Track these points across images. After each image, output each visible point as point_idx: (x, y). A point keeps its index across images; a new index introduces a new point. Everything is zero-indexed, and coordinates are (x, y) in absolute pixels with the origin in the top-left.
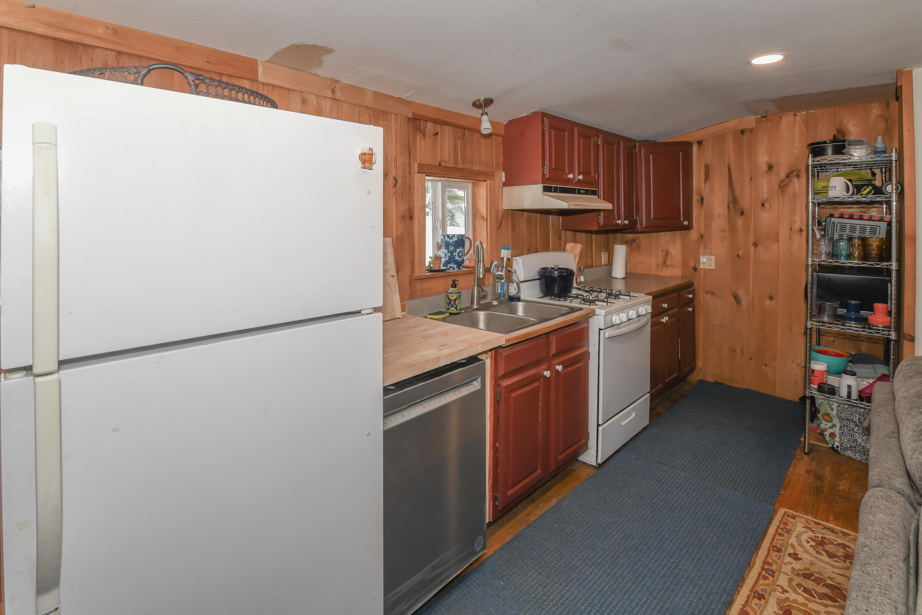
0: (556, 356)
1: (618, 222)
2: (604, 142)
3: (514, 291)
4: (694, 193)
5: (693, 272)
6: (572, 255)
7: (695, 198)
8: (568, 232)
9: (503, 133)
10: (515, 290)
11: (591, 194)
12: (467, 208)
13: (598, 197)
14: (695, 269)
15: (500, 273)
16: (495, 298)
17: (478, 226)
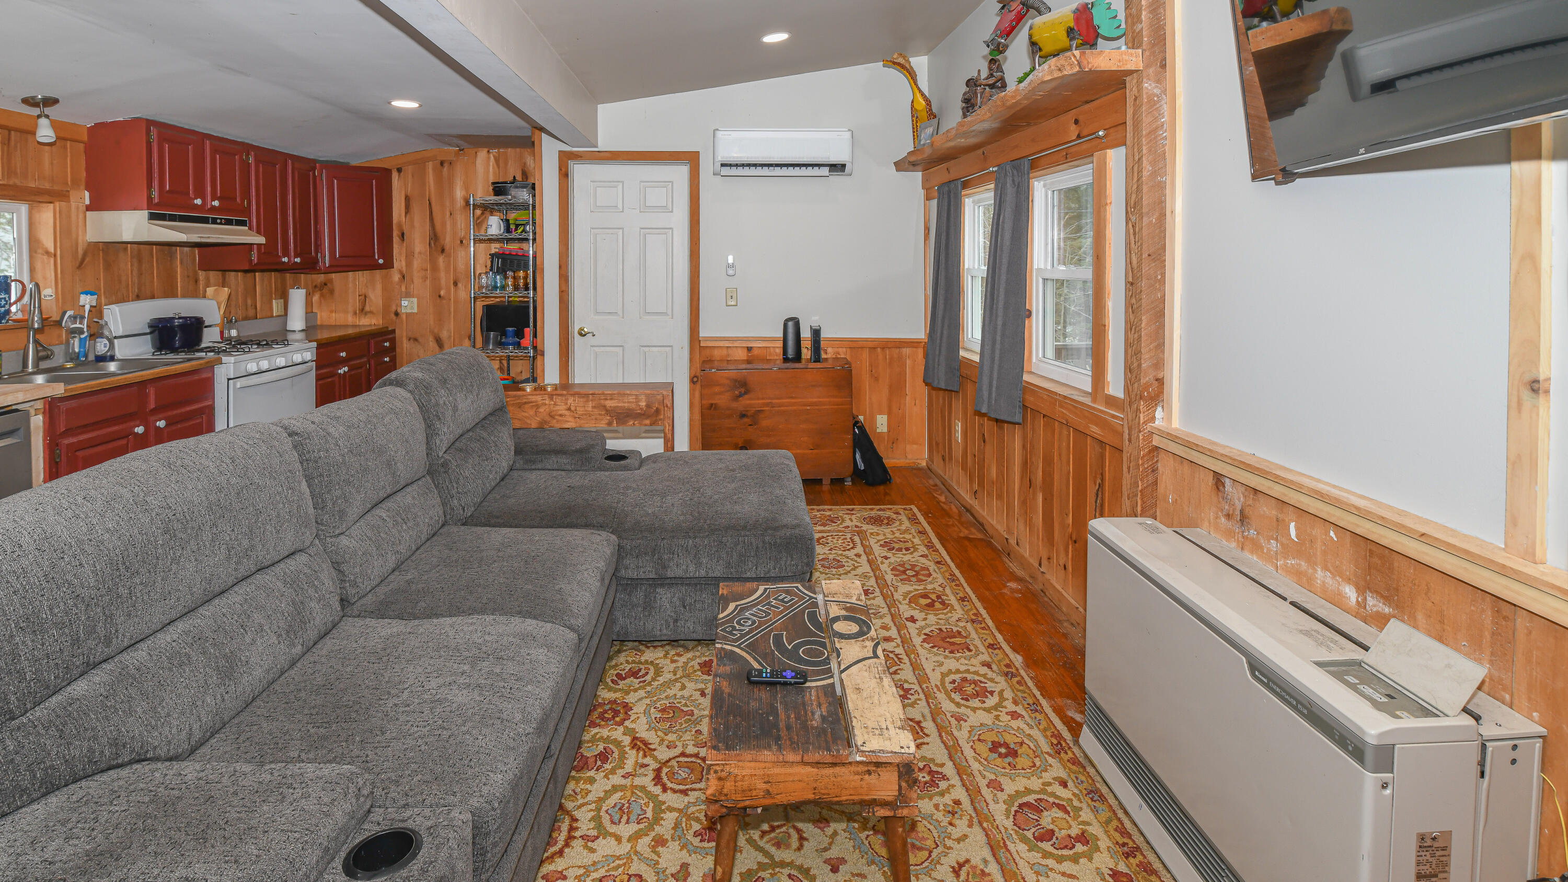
0: (155, 411)
1: (283, 260)
2: (257, 161)
3: (103, 348)
4: (394, 227)
5: (394, 318)
6: (214, 303)
7: (396, 233)
8: (212, 273)
9: (85, 138)
10: (105, 347)
11: (236, 225)
12: (19, 240)
13: (250, 228)
14: (397, 314)
15: (78, 325)
16: (68, 359)
17: (38, 265)
